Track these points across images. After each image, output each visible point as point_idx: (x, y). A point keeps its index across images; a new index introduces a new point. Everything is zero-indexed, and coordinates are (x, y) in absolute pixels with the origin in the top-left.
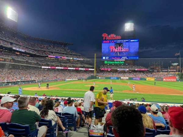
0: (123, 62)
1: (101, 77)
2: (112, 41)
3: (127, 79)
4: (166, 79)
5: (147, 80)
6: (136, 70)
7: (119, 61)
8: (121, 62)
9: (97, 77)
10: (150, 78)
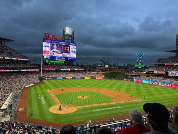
0: (63, 62)
1: (47, 78)
2: (54, 42)
3: (71, 79)
4: (97, 77)
5: (85, 78)
6: (76, 70)
7: (60, 61)
8: (62, 62)
9: (44, 78)
10: (87, 77)
